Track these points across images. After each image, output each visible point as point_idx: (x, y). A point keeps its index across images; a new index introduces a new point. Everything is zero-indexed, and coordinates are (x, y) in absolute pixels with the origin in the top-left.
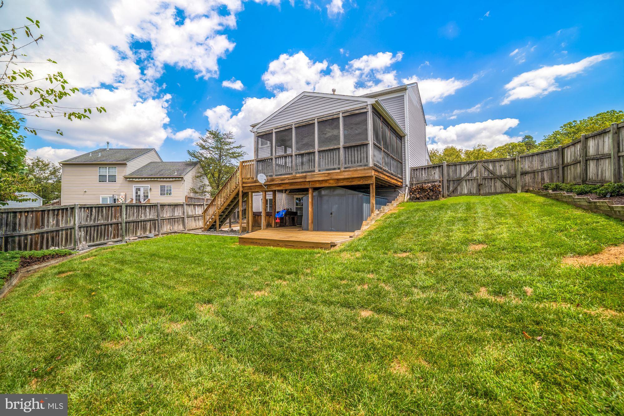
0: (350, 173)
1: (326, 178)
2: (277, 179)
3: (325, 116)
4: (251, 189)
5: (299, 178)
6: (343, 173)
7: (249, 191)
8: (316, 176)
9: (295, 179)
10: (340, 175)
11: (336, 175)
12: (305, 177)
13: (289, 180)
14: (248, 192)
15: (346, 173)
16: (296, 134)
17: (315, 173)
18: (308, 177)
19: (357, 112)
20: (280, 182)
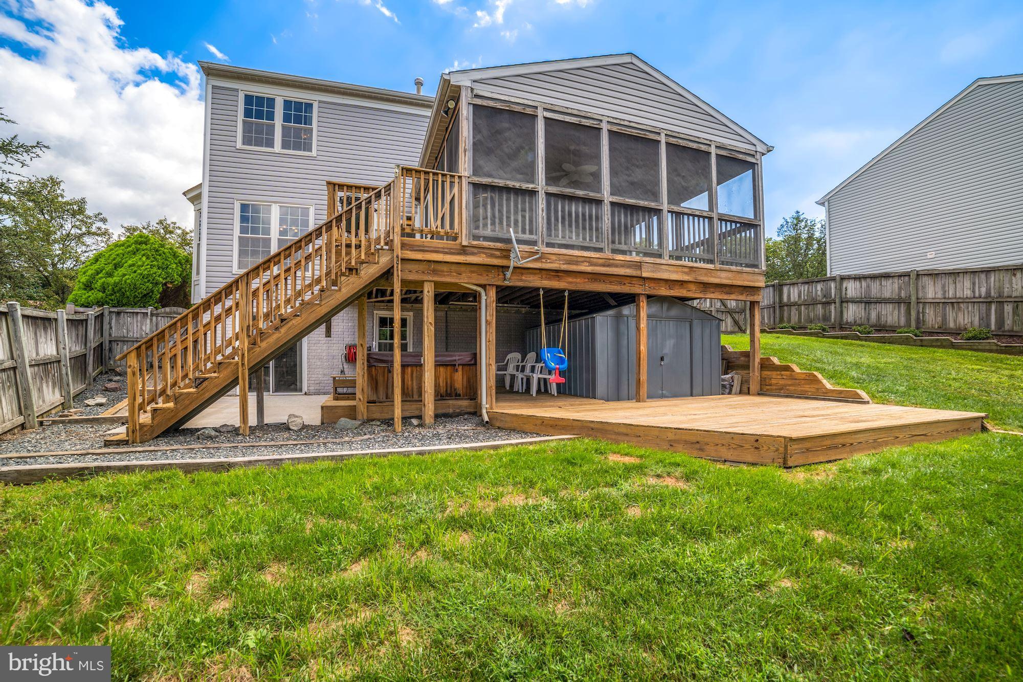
0: (730, 275)
1: (686, 278)
2: (554, 257)
3: (682, 136)
4: (435, 272)
5: (622, 266)
6: (719, 273)
7: (426, 278)
8: (663, 267)
9: (609, 266)
10: (712, 277)
11: (706, 275)
12: (639, 265)
13: (592, 264)
14: (421, 283)
15: (723, 274)
16: (611, 149)
17: (663, 261)
18: (644, 266)
19: (741, 156)
20: (564, 267)
